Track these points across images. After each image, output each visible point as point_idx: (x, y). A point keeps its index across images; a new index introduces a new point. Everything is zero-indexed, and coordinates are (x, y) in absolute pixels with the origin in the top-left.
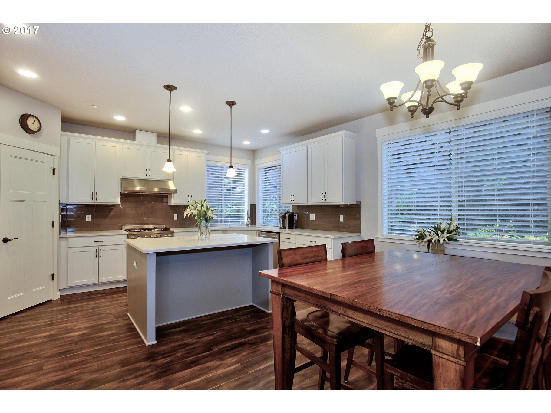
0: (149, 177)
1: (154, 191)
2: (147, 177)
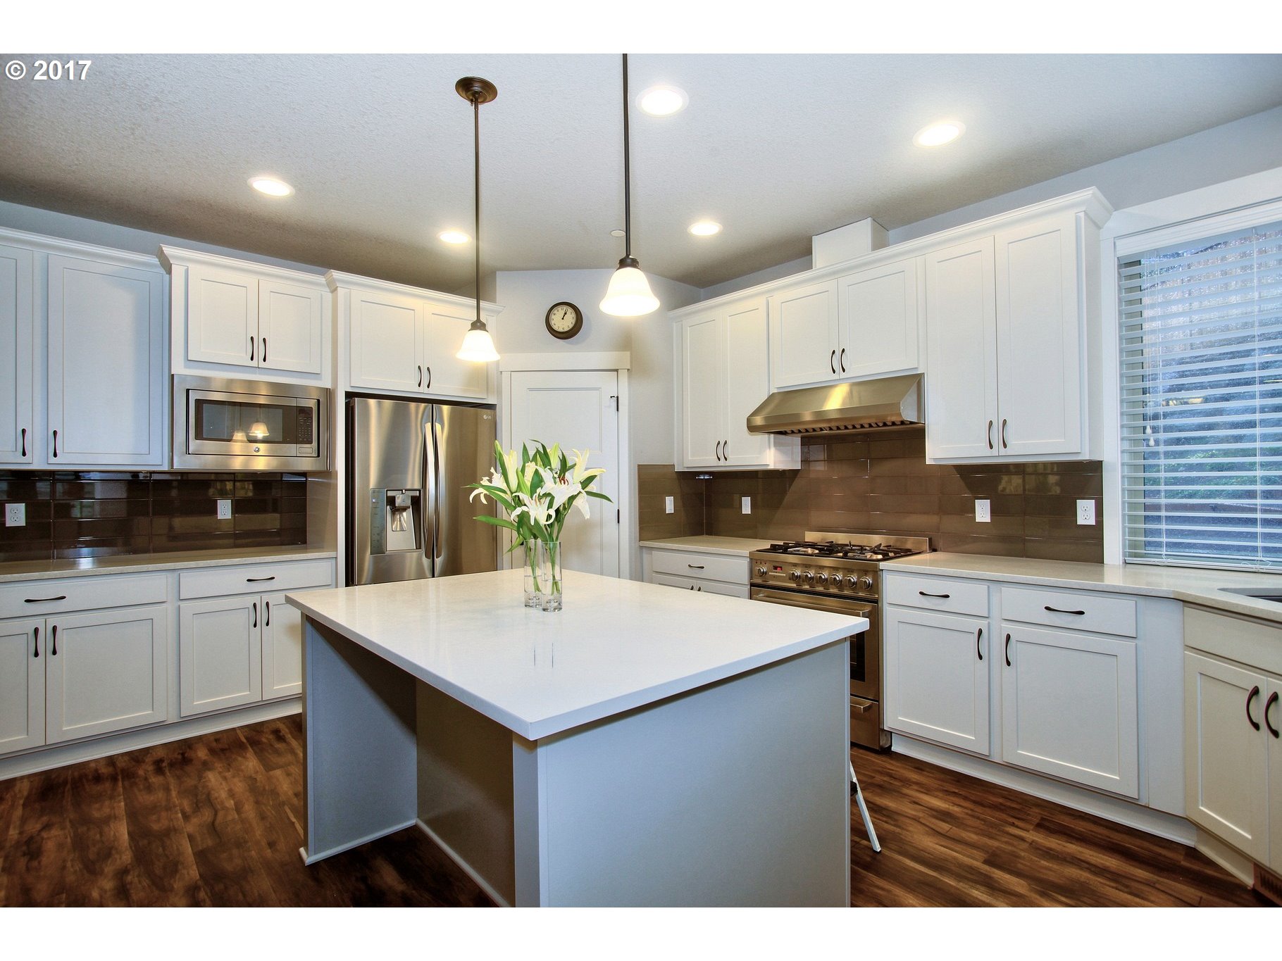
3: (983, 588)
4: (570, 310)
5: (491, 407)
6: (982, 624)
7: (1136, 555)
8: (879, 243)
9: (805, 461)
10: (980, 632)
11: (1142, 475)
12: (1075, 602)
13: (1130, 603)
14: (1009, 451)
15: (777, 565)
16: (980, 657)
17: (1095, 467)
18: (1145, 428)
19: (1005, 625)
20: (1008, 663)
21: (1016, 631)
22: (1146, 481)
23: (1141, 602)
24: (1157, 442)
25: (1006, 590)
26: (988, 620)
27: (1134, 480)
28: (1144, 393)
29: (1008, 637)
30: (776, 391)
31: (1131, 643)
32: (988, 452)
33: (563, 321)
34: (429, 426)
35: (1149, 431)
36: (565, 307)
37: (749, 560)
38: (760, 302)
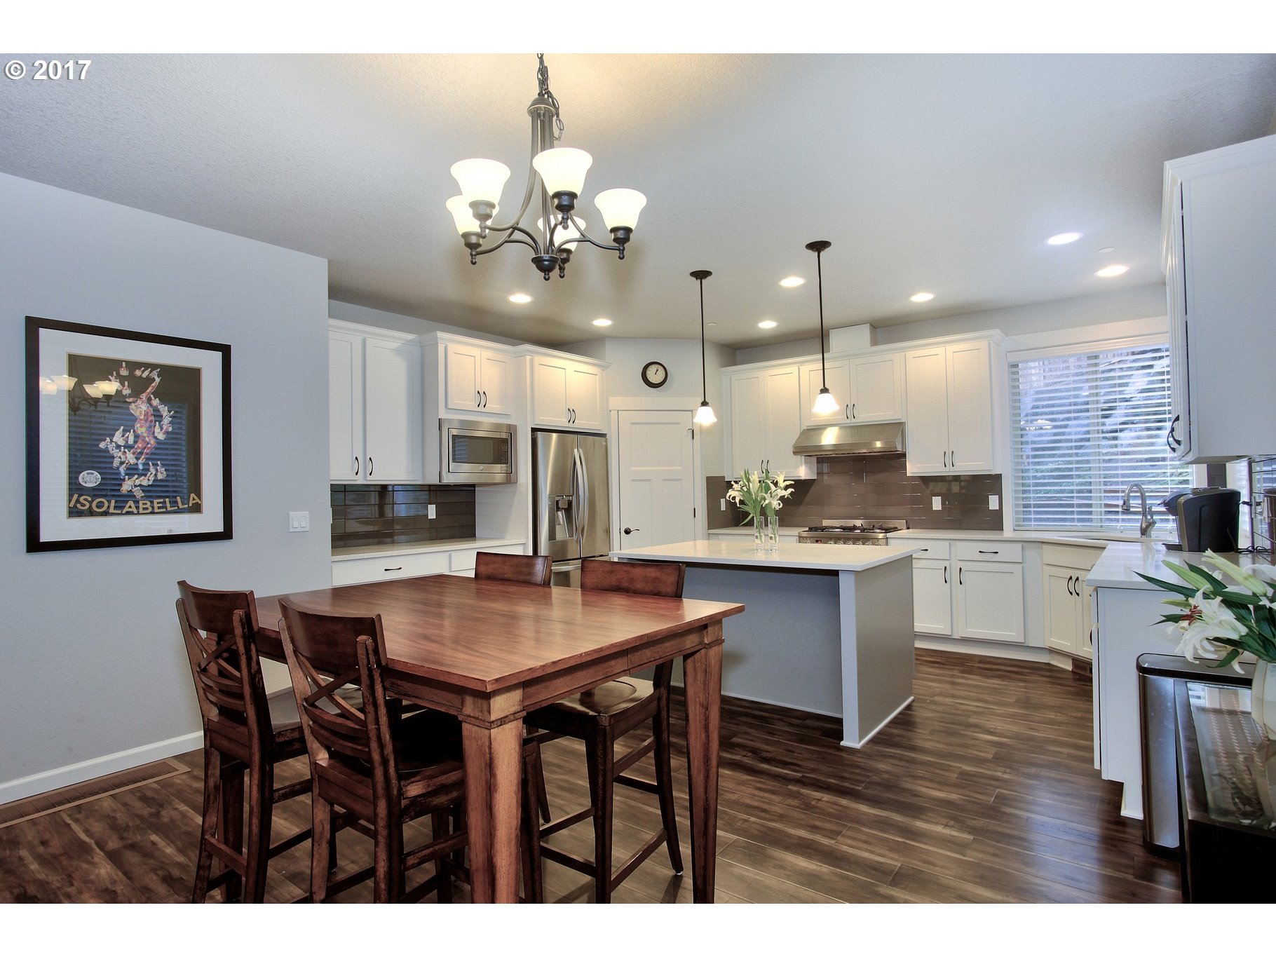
0: (854, 420)
1: (876, 448)
2: (848, 421)
3: (947, 543)
4: (660, 368)
5: (603, 435)
6: (946, 564)
7: (1019, 526)
8: (874, 342)
9: (820, 473)
10: (946, 568)
11: (1021, 481)
12: (994, 547)
13: (1019, 546)
14: (955, 468)
15: (818, 539)
16: (946, 582)
17: (998, 477)
18: (1022, 456)
19: (958, 562)
20: (961, 583)
21: (965, 566)
22: (1023, 485)
23: (1024, 544)
24: (1028, 463)
25: (958, 543)
26: (949, 562)
27: (1017, 484)
28: (1022, 437)
29: (961, 569)
30: (805, 428)
31: (1020, 566)
32: (943, 469)
33: (655, 375)
34: (576, 450)
35: (1025, 457)
36: (657, 366)
37: (798, 538)
38: (794, 369)
